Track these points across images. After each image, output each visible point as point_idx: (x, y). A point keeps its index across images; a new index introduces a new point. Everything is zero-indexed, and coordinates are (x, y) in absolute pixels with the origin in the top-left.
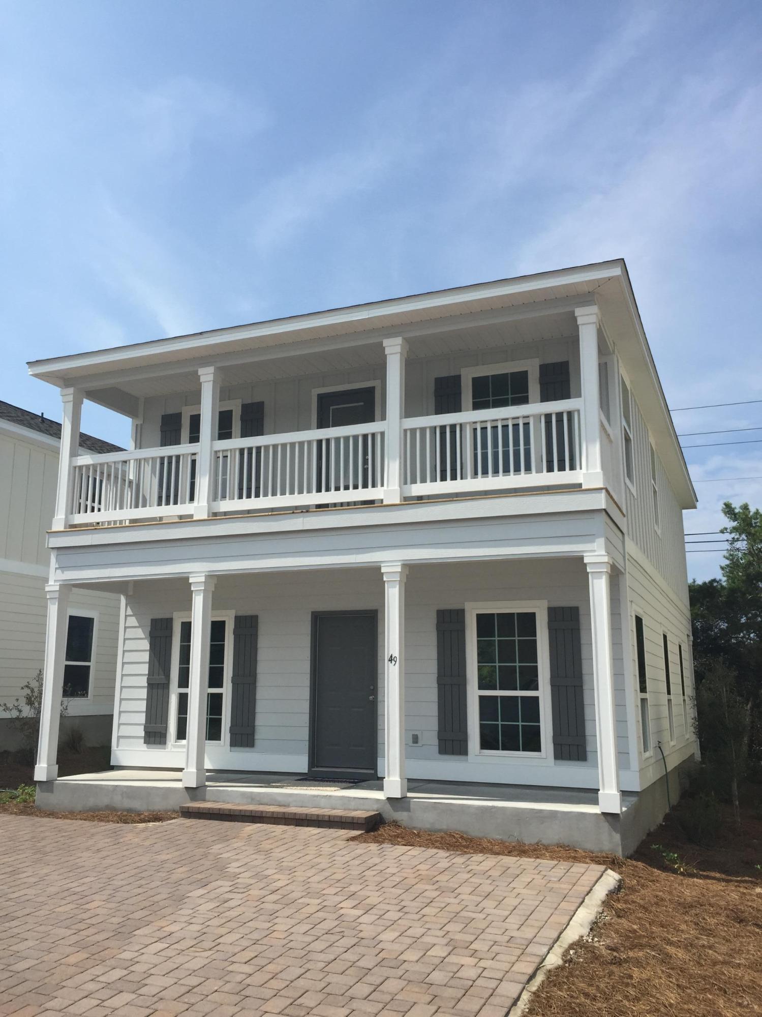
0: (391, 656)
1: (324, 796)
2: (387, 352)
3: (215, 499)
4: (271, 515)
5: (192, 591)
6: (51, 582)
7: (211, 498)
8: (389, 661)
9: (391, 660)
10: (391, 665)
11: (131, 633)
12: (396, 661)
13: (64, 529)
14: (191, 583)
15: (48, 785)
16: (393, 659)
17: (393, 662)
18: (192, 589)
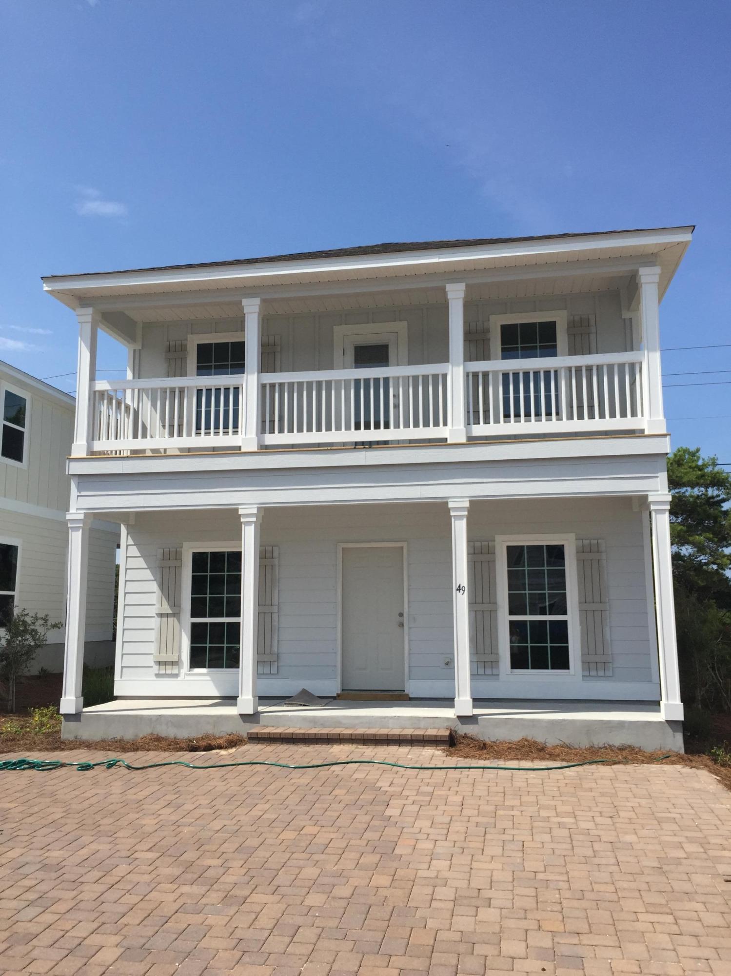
0: (459, 586)
1: (392, 717)
2: (449, 297)
3: (263, 431)
4: (331, 449)
5: (242, 522)
6: (72, 510)
7: (260, 431)
8: (457, 590)
9: (459, 589)
10: (459, 594)
11: (132, 563)
12: (464, 591)
13: (87, 455)
14: (240, 515)
15: (76, 717)
16: (461, 588)
17: (461, 591)
18: (241, 521)
